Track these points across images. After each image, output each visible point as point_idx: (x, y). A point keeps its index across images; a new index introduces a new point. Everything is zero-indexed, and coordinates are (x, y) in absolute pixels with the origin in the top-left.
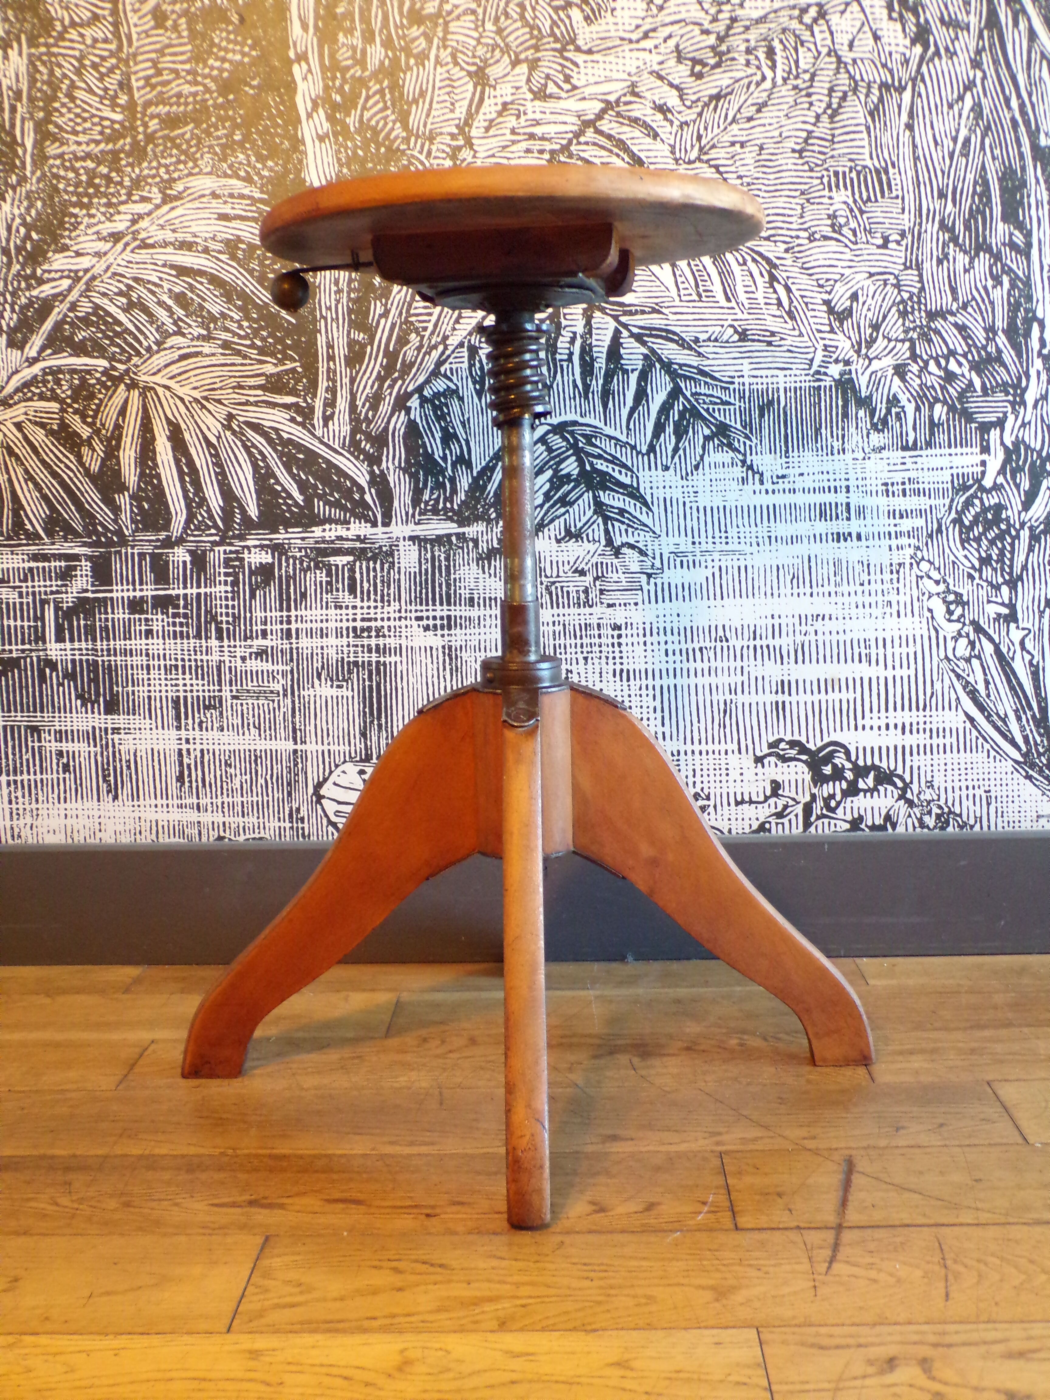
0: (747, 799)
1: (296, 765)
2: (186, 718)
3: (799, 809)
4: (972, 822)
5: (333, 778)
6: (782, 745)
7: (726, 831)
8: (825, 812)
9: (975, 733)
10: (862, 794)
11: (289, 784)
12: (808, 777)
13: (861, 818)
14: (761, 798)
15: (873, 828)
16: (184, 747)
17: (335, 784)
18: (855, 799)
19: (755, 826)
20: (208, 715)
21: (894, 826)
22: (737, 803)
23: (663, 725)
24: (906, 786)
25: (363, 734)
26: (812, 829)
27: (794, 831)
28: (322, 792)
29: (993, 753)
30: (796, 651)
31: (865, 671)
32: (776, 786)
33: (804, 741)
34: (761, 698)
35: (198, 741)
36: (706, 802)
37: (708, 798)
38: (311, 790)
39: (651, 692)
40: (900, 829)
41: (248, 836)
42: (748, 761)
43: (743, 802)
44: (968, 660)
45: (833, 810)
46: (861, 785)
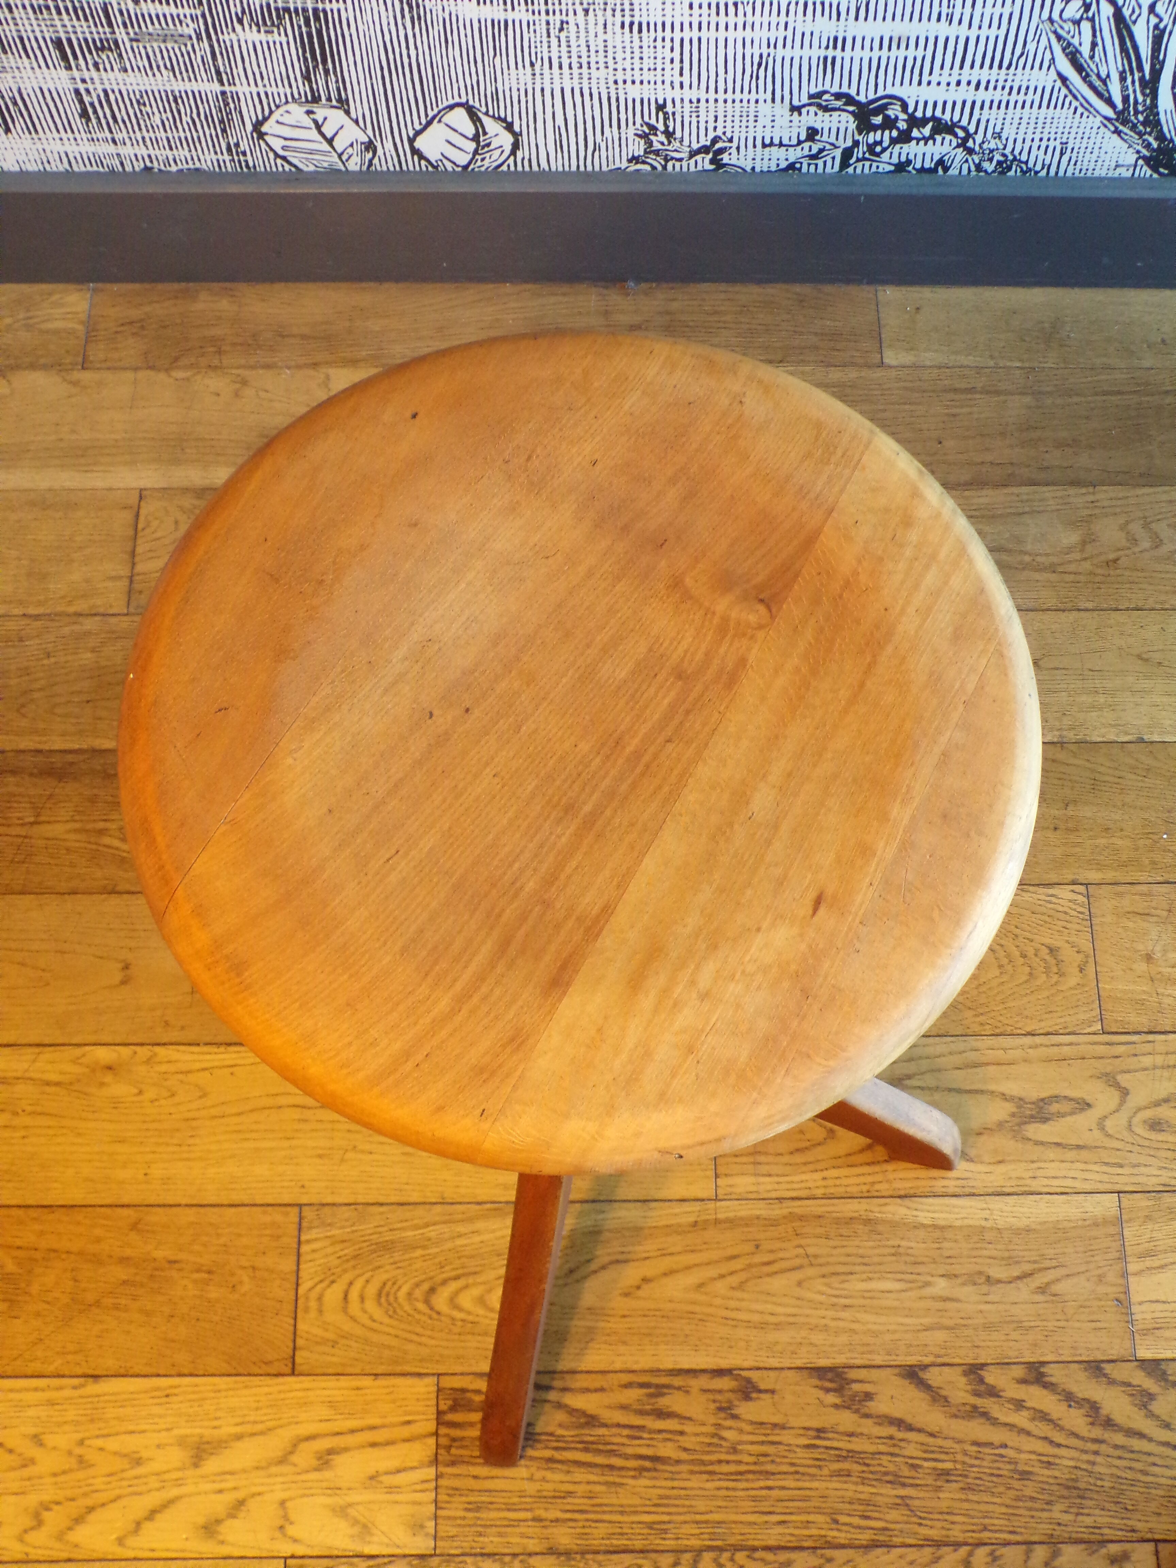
0: (776, 141)
1: (226, 104)
2: (76, 57)
3: (838, 153)
4: (1038, 168)
5: (276, 116)
6: (826, 97)
7: (748, 169)
8: (867, 155)
9: (1064, 91)
10: (914, 142)
11: (222, 121)
12: (852, 126)
13: (909, 162)
14: (794, 141)
15: (922, 170)
16: (81, 87)
17: (278, 122)
18: (905, 146)
19: (784, 164)
20: (104, 57)
21: (946, 169)
22: (764, 146)
23: (681, 74)
24: (968, 136)
25: (307, 77)
26: (850, 170)
27: (828, 169)
28: (264, 129)
29: (1080, 110)
30: (858, 9)
31: (943, 30)
32: (812, 134)
33: (853, 92)
34: (806, 52)
35: (97, 81)
36: (728, 145)
37: (731, 140)
38: (249, 128)
39: (668, 44)
40: (954, 172)
41: (180, 166)
42: (782, 110)
43: (771, 144)
44: (1077, 23)
45: (878, 155)
46: (915, 133)
